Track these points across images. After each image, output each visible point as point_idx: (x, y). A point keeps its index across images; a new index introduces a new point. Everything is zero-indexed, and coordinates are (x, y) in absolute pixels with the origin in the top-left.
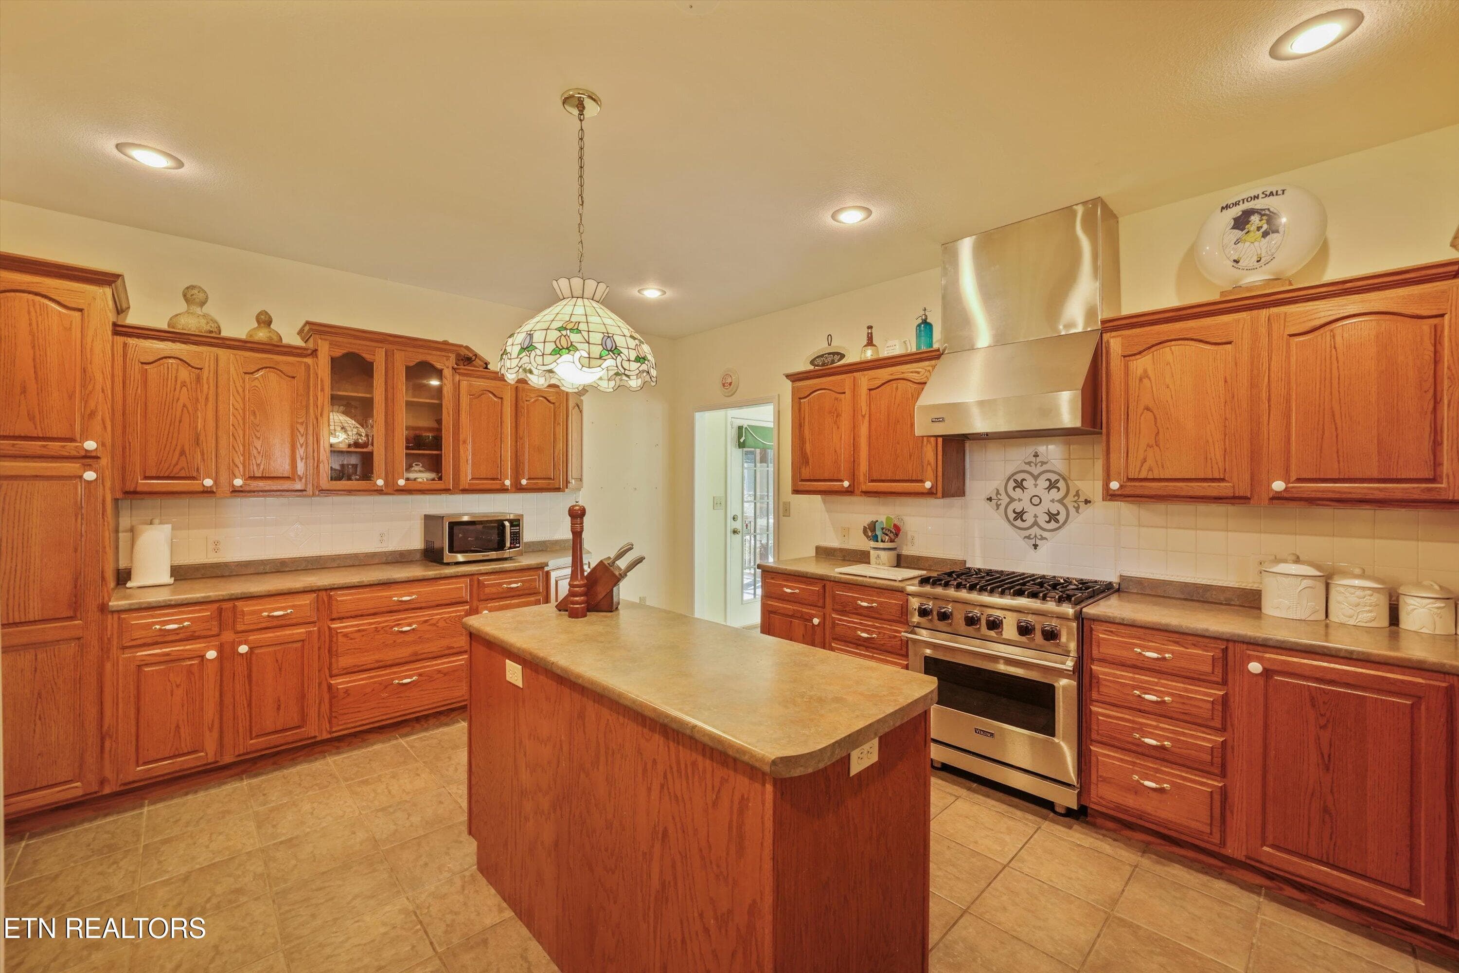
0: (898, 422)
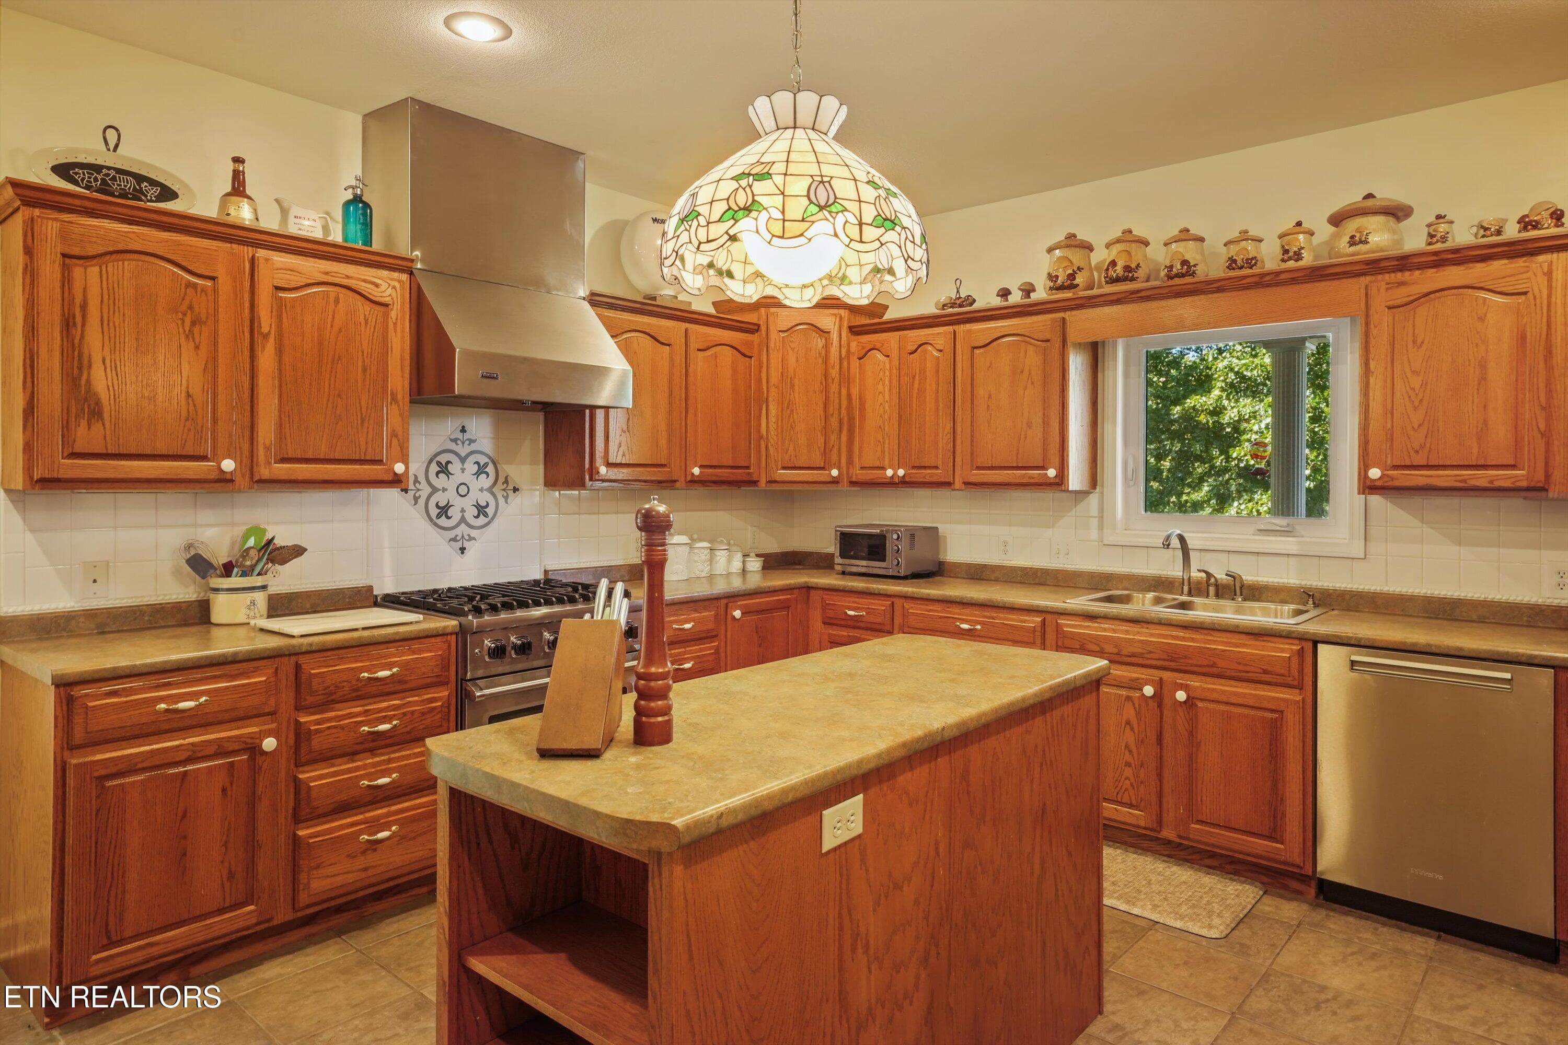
0: (340, 358)
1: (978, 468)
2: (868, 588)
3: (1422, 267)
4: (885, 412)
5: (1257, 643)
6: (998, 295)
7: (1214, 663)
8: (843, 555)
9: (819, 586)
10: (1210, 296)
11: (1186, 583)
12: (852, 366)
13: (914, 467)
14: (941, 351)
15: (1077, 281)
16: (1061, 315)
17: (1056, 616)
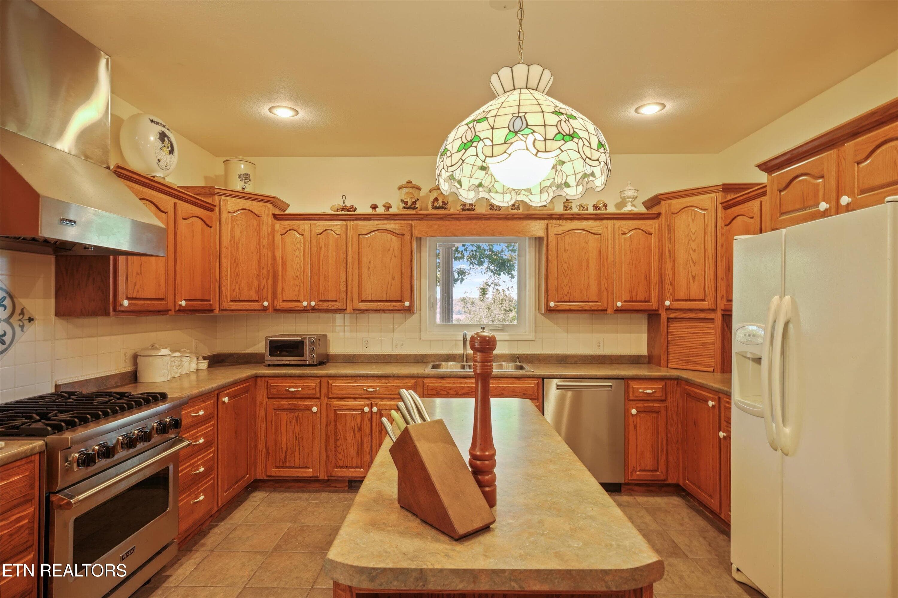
1: (362, 301)
2: (302, 374)
3: (567, 219)
4: (301, 268)
5: (520, 382)
6: (371, 207)
7: (502, 393)
8: (271, 354)
9: (266, 375)
10: (484, 221)
11: (465, 356)
12: (276, 239)
13: (321, 301)
14: (339, 235)
15: (417, 206)
16: (410, 222)
17: (422, 379)
